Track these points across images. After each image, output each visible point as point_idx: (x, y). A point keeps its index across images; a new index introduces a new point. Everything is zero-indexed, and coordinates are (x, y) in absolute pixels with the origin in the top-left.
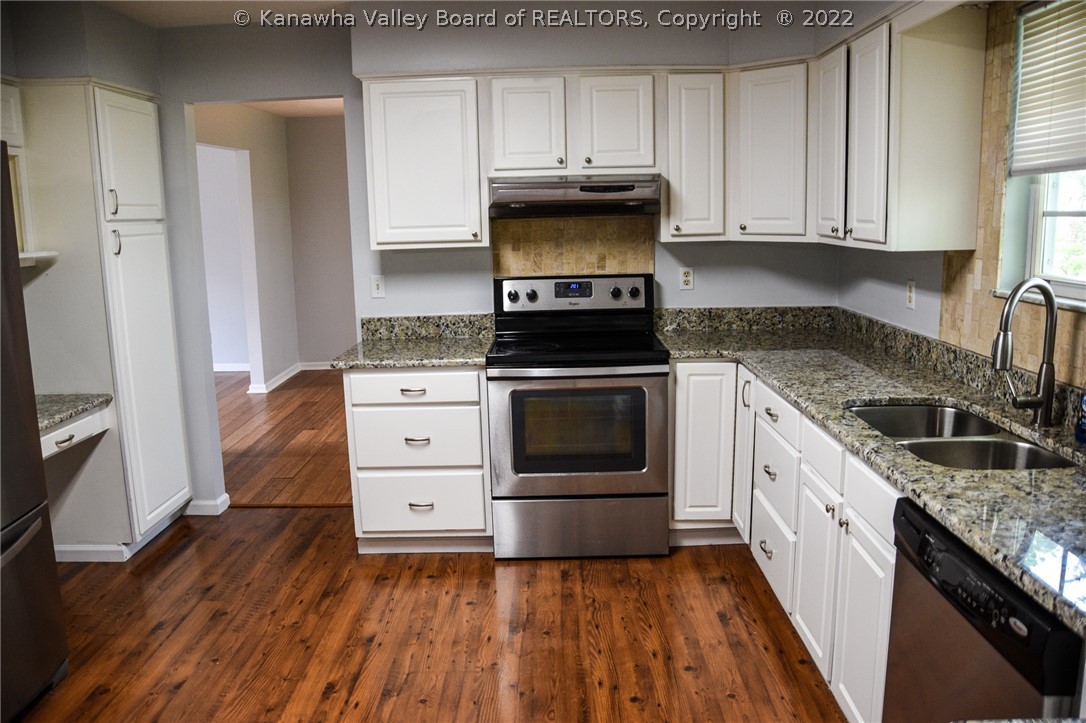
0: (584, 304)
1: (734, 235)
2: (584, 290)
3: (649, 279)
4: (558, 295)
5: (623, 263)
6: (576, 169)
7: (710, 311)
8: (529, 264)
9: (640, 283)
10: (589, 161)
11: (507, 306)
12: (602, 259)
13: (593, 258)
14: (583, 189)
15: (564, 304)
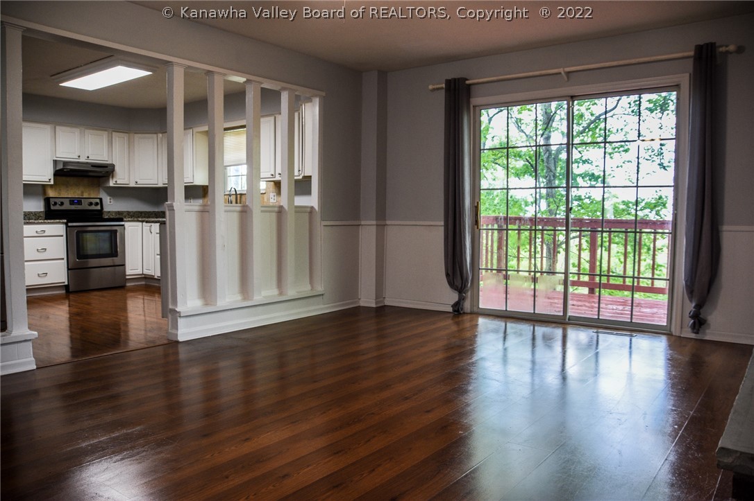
0: (79, 207)
1: (132, 185)
2: (79, 202)
3: (101, 199)
4: (71, 204)
5: (89, 194)
6: (83, 160)
7: (119, 212)
8: (57, 193)
9: (98, 201)
10: (88, 157)
11: (52, 208)
12: (82, 193)
13: (79, 192)
14: (92, 166)
15: (73, 207)
